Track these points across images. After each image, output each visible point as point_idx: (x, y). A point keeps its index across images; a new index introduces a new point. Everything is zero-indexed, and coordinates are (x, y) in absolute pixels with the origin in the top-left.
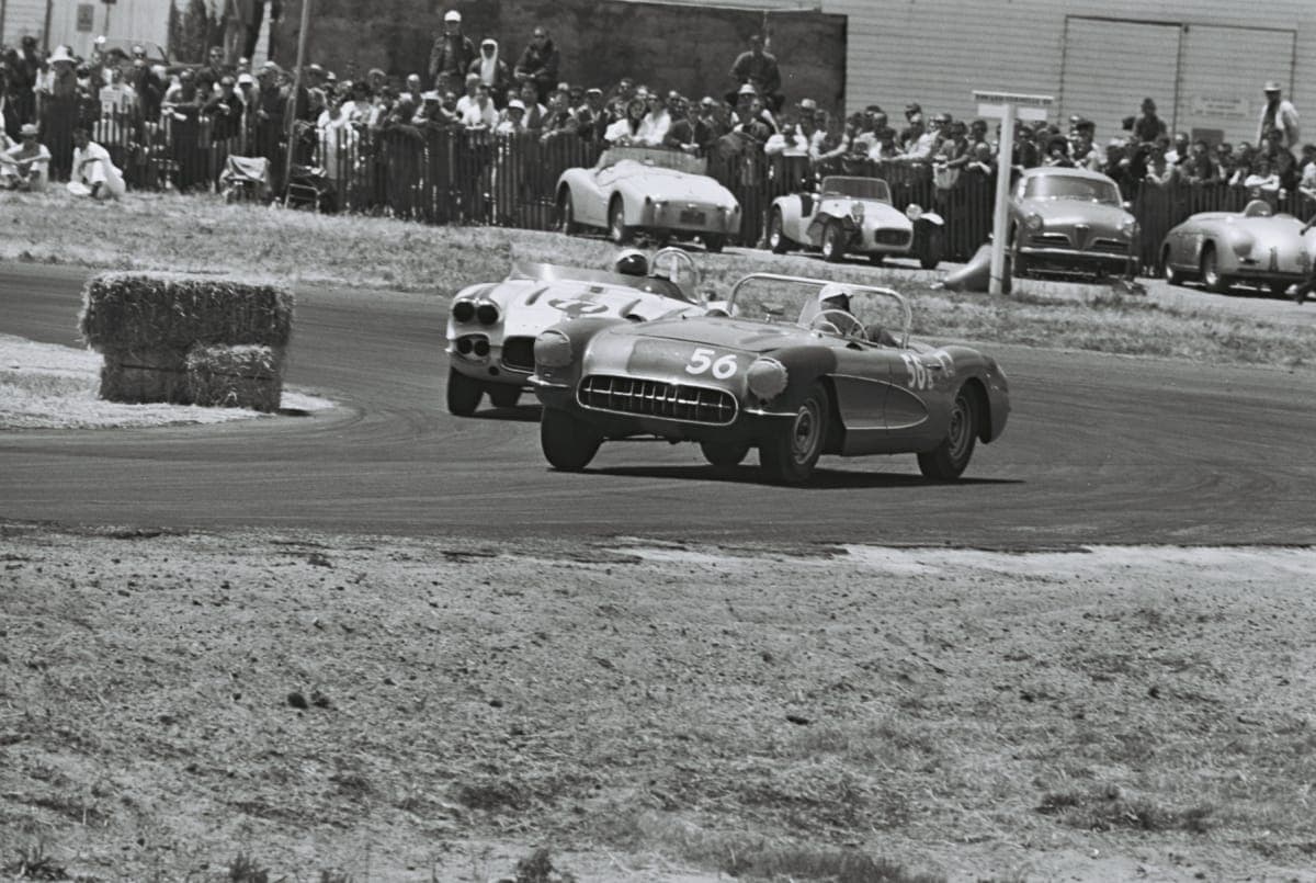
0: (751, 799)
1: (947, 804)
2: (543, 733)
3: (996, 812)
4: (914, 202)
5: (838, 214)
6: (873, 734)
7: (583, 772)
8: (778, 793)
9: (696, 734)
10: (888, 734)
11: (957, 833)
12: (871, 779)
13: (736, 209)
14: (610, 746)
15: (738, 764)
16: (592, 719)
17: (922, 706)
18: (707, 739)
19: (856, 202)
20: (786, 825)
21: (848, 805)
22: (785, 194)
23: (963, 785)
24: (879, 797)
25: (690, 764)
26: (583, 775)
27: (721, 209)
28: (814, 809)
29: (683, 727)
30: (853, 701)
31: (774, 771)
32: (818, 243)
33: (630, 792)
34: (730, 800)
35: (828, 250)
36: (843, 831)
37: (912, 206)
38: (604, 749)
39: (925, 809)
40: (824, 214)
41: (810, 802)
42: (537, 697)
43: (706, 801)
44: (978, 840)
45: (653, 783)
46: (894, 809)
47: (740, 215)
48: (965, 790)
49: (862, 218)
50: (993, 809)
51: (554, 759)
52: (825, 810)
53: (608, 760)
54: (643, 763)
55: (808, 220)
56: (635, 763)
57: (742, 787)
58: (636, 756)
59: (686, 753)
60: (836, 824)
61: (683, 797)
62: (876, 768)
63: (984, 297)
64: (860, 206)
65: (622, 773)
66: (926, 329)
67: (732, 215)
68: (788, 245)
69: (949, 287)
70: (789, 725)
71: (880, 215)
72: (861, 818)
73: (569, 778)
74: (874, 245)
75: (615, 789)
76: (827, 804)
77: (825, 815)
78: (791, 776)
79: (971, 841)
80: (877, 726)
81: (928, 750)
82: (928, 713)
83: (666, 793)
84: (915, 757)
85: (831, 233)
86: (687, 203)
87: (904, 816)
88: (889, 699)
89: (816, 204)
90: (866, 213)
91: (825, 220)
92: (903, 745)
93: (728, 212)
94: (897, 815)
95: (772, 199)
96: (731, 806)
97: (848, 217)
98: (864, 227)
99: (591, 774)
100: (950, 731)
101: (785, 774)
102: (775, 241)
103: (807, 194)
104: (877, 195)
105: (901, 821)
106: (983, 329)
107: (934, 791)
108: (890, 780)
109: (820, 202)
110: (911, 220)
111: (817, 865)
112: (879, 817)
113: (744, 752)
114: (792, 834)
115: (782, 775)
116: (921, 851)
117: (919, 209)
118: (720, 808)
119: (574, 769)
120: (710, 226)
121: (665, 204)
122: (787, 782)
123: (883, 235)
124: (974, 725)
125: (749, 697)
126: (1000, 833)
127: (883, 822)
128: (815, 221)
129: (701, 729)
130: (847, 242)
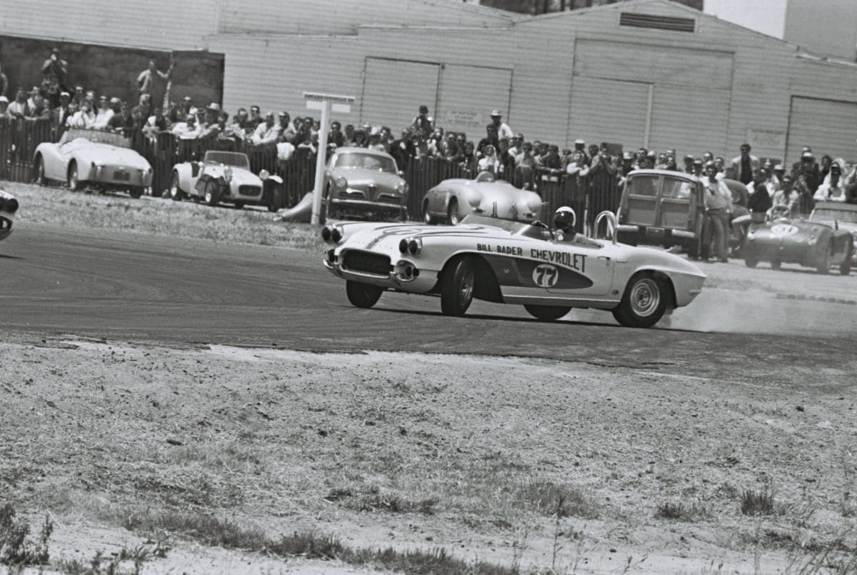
0: (141, 486)
1: (268, 493)
2: (11, 443)
3: (300, 499)
4: (265, 168)
5: (215, 176)
6: (223, 451)
7: (35, 467)
8: (159, 483)
9: (109, 447)
10: (232, 452)
11: (273, 510)
12: (220, 477)
13: (150, 171)
14: (52, 452)
15: (135, 466)
16: (41, 437)
17: (255, 436)
18: (114, 450)
19: (227, 168)
20: (164, 502)
21: (205, 492)
22: (181, 162)
23: (279, 483)
24: (224, 487)
25: (103, 464)
26: (34, 468)
27: (140, 171)
28: (183, 494)
29: (99, 443)
30: (210, 432)
31: (157, 470)
32: (202, 194)
33: (65, 479)
34: (128, 487)
35: (208, 198)
36: (201, 508)
37: (263, 171)
38: (48, 453)
39: (254, 496)
40: (206, 175)
41: (181, 490)
42: (7, 422)
43: (113, 487)
44: (287, 515)
45: (80, 474)
46: (234, 495)
47: (152, 174)
48: (279, 486)
49: (231, 179)
50: (298, 497)
51: (17, 458)
52: (190, 494)
53: (51, 460)
54: (74, 462)
55: (196, 179)
56: (69, 462)
57: (137, 479)
58: (69, 458)
59: (101, 457)
60: (196, 503)
61: (99, 483)
62: (224, 470)
63: (307, 226)
64: (230, 171)
65: (60, 467)
66: (269, 241)
67: (147, 176)
68: (182, 195)
69: (285, 220)
70: (168, 445)
71: (242, 177)
72: (213, 499)
73: (25, 469)
74: (238, 196)
75: (55, 478)
76: (191, 491)
77: (190, 497)
78: (167, 474)
79: (282, 515)
80: (226, 447)
81: (257, 462)
82: (258, 441)
83: (88, 481)
84: (249, 465)
85: (210, 187)
86: (118, 167)
87: (241, 500)
88: (233, 432)
89: (201, 169)
90: (233, 175)
91: (206, 179)
92: (242, 458)
93: (144, 173)
94: (235, 498)
95: (173, 165)
96: (129, 490)
97: (222, 178)
98: (231, 183)
99: (40, 468)
100: (271, 452)
101: (164, 472)
102: (174, 192)
103: (195, 162)
104: (241, 164)
105: (238, 503)
106: (306, 243)
107: (260, 485)
108: (232, 479)
109: (204, 167)
110: (262, 179)
111: (184, 523)
112: (225, 500)
113: (139, 459)
114: (167, 508)
115: (162, 473)
116: (250, 520)
117: (267, 173)
118: (121, 491)
119: (28, 465)
120: (133, 181)
121: (103, 167)
122: (166, 477)
123: (244, 189)
124: (289, 448)
125: (144, 428)
126: (301, 511)
127: (225, 503)
128: (201, 180)
129: (112, 445)
130: (220, 193)
